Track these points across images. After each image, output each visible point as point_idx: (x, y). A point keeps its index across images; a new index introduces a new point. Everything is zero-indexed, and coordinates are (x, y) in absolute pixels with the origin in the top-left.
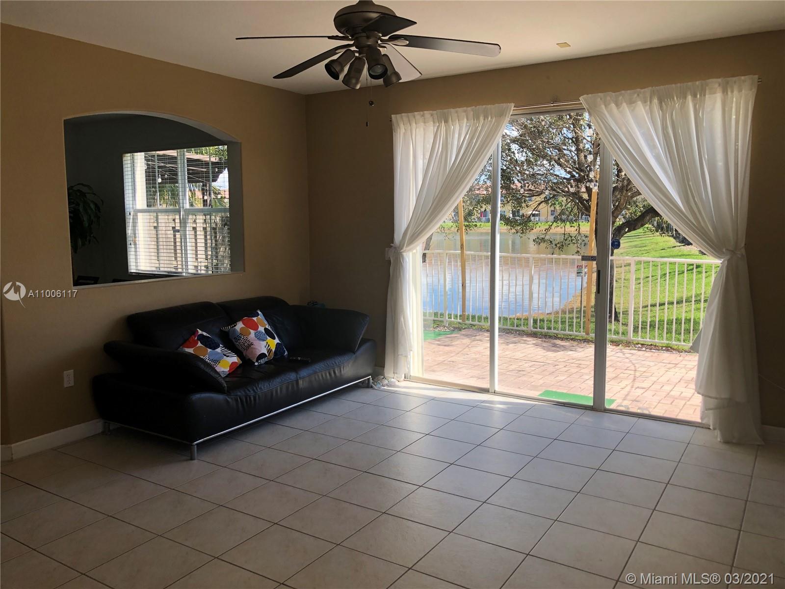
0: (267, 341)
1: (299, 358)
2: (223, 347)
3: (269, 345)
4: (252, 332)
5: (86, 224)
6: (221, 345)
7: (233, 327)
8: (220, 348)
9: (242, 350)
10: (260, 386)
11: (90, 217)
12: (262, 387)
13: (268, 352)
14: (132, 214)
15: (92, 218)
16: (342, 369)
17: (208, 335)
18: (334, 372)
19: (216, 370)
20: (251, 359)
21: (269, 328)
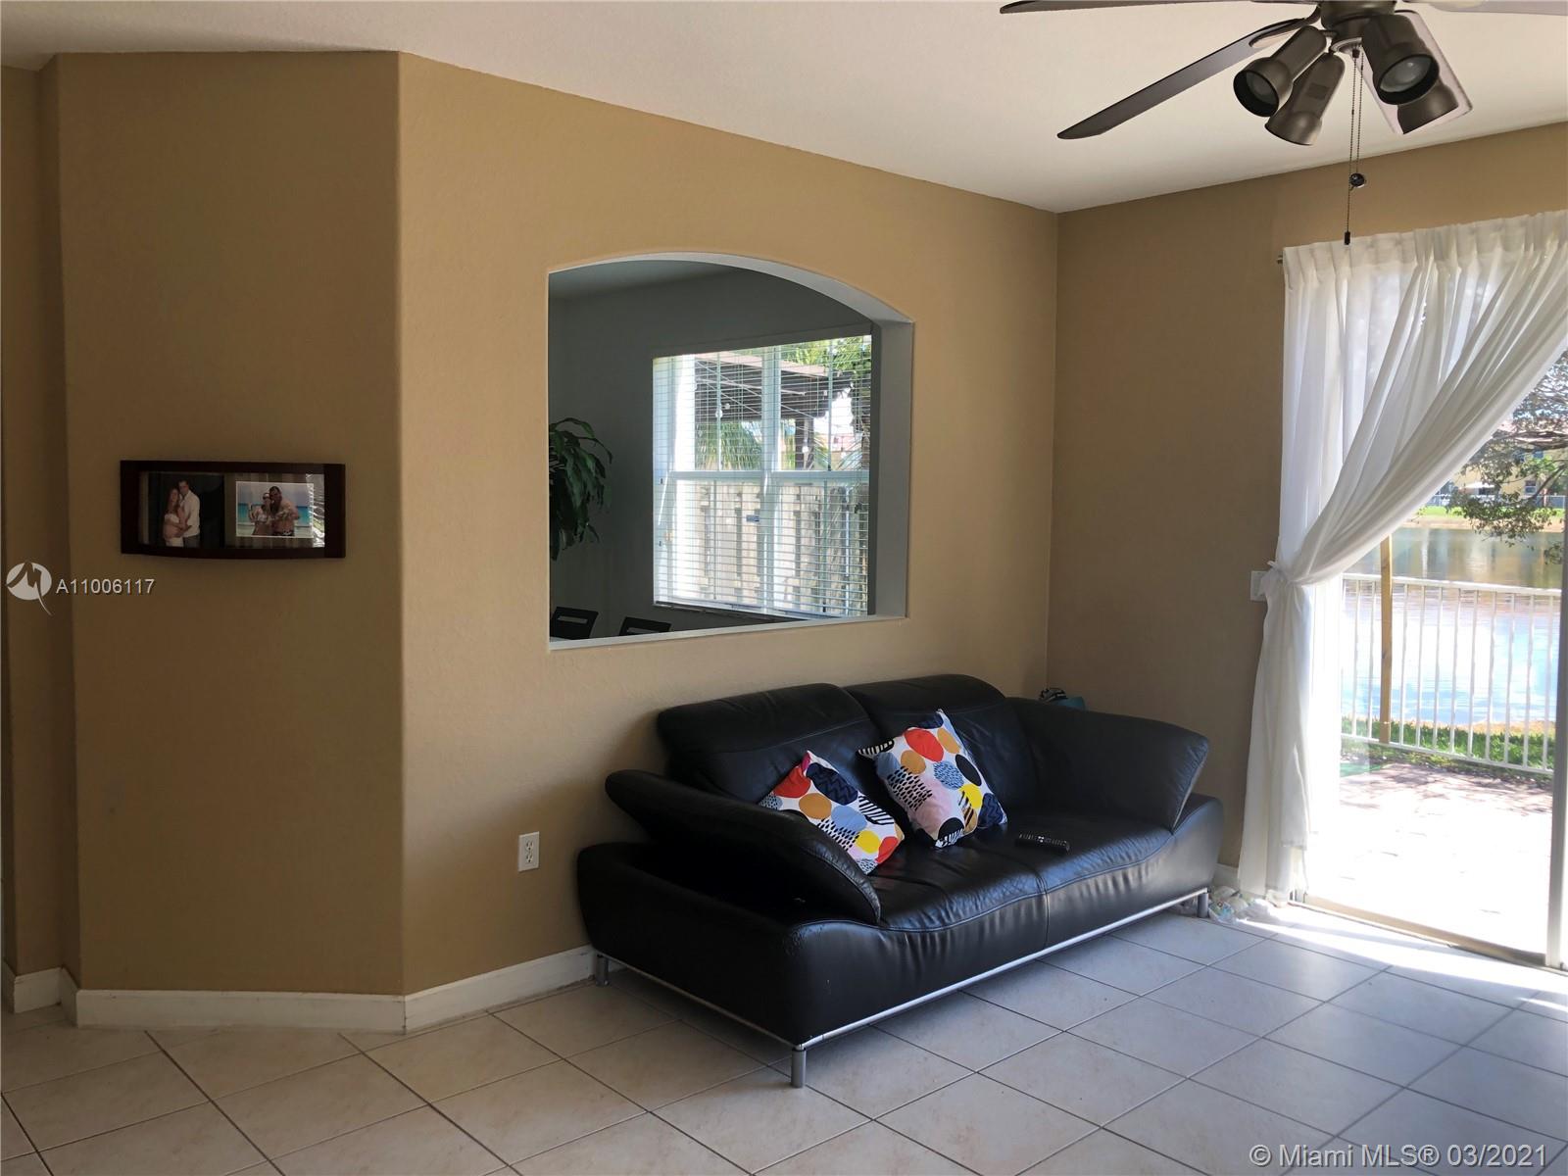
0: (963, 788)
1: (1041, 839)
2: (865, 799)
3: (967, 800)
4: (930, 764)
5: (577, 501)
6: (860, 794)
7: (885, 750)
8: (858, 799)
9: (906, 806)
10: (954, 910)
11: (585, 487)
12: (961, 913)
13: (965, 818)
14: (666, 481)
15: (590, 487)
16: (1143, 872)
17: (830, 767)
18: (1126, 879)
19: (851, 858)
20: (926, 831)
21: (967, 757)
